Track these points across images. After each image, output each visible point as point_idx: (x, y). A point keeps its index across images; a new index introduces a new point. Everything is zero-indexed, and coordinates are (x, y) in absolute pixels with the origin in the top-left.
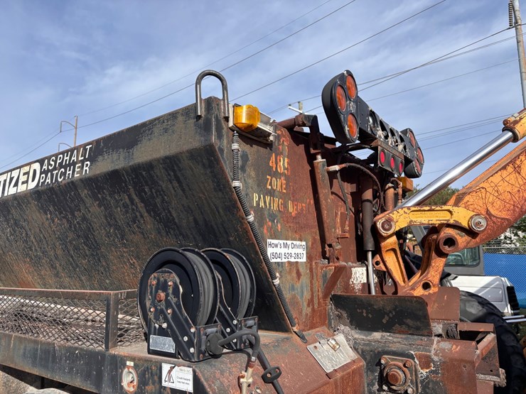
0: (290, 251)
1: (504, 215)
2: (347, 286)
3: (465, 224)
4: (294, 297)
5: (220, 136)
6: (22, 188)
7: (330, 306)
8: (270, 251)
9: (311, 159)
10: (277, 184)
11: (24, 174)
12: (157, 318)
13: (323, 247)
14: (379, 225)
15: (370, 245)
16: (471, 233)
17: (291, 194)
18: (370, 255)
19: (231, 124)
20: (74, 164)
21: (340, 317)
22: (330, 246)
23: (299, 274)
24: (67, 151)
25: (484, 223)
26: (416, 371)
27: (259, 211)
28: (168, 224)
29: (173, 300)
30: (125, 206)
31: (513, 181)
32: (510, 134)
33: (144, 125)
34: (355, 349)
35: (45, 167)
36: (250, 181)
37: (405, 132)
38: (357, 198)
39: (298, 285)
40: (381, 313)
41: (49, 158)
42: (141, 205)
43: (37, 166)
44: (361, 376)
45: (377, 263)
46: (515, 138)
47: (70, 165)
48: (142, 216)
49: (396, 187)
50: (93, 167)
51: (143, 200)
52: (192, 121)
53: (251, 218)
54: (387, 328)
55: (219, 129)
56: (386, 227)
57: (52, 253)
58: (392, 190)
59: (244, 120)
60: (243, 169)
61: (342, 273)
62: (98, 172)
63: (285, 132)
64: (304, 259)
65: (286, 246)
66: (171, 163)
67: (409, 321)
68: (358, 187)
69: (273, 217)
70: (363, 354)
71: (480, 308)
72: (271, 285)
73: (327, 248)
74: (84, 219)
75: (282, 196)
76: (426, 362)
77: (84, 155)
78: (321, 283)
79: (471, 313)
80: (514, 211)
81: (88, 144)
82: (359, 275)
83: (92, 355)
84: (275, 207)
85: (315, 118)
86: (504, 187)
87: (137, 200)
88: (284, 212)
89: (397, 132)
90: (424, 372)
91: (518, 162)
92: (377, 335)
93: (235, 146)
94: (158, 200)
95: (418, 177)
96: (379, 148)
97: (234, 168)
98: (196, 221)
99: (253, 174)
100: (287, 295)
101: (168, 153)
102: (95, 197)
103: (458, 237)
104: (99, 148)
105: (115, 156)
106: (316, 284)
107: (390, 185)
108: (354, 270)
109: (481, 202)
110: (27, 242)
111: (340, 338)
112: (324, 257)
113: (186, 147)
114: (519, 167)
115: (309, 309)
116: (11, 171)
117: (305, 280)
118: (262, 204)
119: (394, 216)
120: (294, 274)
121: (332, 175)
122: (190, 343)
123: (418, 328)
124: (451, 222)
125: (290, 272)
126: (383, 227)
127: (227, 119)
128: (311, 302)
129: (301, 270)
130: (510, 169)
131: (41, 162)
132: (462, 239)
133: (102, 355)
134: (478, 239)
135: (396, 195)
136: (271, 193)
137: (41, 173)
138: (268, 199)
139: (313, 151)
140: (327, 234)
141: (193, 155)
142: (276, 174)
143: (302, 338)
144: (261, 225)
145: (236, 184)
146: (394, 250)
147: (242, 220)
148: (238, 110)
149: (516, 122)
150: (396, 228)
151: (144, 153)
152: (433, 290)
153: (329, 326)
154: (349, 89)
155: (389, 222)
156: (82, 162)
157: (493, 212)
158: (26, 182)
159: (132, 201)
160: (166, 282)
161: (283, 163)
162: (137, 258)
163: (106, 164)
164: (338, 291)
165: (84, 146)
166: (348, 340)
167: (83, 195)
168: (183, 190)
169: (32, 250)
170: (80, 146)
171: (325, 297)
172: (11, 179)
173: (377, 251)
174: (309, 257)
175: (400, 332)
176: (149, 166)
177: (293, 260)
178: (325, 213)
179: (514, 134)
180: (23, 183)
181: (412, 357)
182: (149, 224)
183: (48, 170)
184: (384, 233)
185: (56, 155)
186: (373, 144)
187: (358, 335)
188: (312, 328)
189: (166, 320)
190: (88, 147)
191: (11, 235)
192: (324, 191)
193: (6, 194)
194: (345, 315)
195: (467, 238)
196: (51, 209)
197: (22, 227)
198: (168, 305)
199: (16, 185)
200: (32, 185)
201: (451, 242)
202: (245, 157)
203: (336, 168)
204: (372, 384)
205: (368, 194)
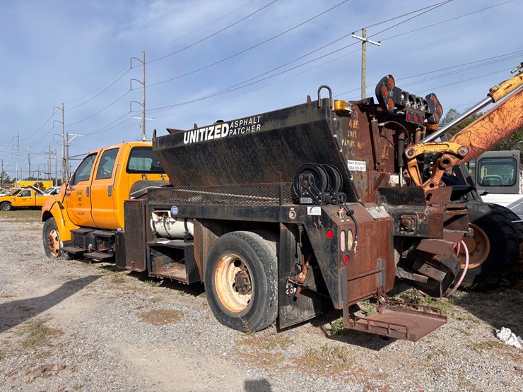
0: (358, 166)
1: (481, 146)
2: (387, 184)
3: (455, 152)
4: (359, 187)
5: (329, 115)
6: (217, 136)
7: (378, 194)
8: (349, 165)
9: (370, 119)
10: (352, 134)
11: (218, 129)
12: (304, 191)
13: (375, 165)
14: (406, 153)
15: (402, 164)
16: (458, 156)
17: (359, 138)
18: (401, 169)
19: (333, 109)
20: (251, 125)
21: (382, 199)
22: (378, 164)
23: (362, 177)
24: (246, 119)
25: (466, 151)
26: (417, 220)
27: (344, 147)
28: (300, 154)
29: (311, 183)
30: (279, 146)
31: (487, 127)
32: (490, 98)
33: (290, 108)
34: (389, 213)
35: (232, 126)
36: (341, 134)
37: (428, 97)
38: (396, 138)
39: (361, 182)
40: (402, 195)
41: (234, 121)
42: (287, 146)
43: (227, 125)
44: (391, 225)
45: (406, 174)
46: (493, 101)
47: (248, 126)
48: (287, 150)
49: (422, 130)
50: (263, 127)
51: (288, 143)
52: (316, 109)
53: (341, 151)
54: (405, 203)
55: (328, 112)
56: (410, 154)
57: (230, 170)
58: (420, 132)
59: (339, 107)
60: (338, 129)
61: (384, 177)
62: (266, 130)
63: (357, 107)
64: (365, 170)
65: (356, 163)
66: (305, 127)
67: (416, 199)
68: (397, 132)
69: (350, 150)
70: (393, 216)
71: (489, 209)
72: (349, 180)
73: (377, 165)
74: (253, 152)
75: (355, 139)
76: (422, 216)
77: (256, 121)
78: (373, 181)
79: (482, 213)
80: (487, 143)
81: (259, 115)
82: (394, 179)
83: (273, 208)
84: (351, 145)
85: (372, 98)
86: (482, 130)
87: (285, 143)
88: (355, 148)
89: (422, 98)
90: (421, 221)
91: (492, 116)
92: (400, 207)
93: (335, 119)
94: (296, 143)
95: (435, 123)
96: (407, 112)
97: (334, 128)
98: (314, 152)
99: (342, 131)
100: (356, 186)
101: (304, 123)
102: (262, 141)
103: (451, 159)
104: (265, 118)
105: (275, 122)
106: (370, 182)
107: (419, 129)
108: (391, 176)
109: (467, 139)
110: (214, 164)
111: (382, 208)
112: (375, 169)
113: (313, 121)
114: (492, 118)
115: (367, 193)
116: (208, 127)
117: (365, 180)
118: (345, 144)
119: (415, 147)
120: (360, 176)
121: (380, 128)
122: (319, 198)
123: (420, 202)
124: (448, 150)
125: (358, 175)
126: (408, 154)
127: (331, 107)
128: (367, 190)
129: (363, 175)
130: (487, 120)
131: (229, 123)
132: (454, 161)
133: (279, 208)
134: (463, 160)
135: (422, 135)
136: (350, 139)
137: (230, 129)
138: (348, 142)
139: (371, 116)
140: (377, 158)
141: (316, 124)
142: (352, 129)
143: (363, 205)
144: (345, 154)
145: (335, 136)
146: (415, 166)
147: (337, 152)
148: (336, 102)
149: (495, 91)
150: (416, 154)
151: (291, 122)
152: (435, 188)
153: (377, 203)
154: (390, 84)
155: (412, 151)
156: (256, 125)
157: (474, 145)
158: (220, 133)
159: (282, 144)
160: (307, 177)
161: (356, 123)
162: (281, 170)
163: (270, 126)
164: (382, 185)
165: (256, 116)
166: (386, 209)
167: (255, 141)
168: (310, 139)
169: (216, 168)
170: (254, 116)
171: (375, 189)
172: (209, 132)
173: (406, 167)
174: (367, 169)
175: (412, 205)
176: (294, 128)
177: (359, 170)
178: (376, 147)
179: (493, 99)
180: (218, 134)
181: (416, 215)
182: (290, 154)
183: (234, 128)
184: (409, 157)
185: (239, 120)
186: (404, 110)
187: (391, 207)
188: (367, 202)
189: (308, 191)
190: (259, 117)
191: (205, 160)
192: (376, 136)
193: (206, 139)
194: (385, 198)
195: (457, 159)
196: (235, 147)
197: (213, 156)
198: (309, 185)
199: (213, 134)
200: (224, 135)
201: (447, 161)
202: (338, 123)
203: (383, 124)
204: (396, 228)
205: (402, 136)
